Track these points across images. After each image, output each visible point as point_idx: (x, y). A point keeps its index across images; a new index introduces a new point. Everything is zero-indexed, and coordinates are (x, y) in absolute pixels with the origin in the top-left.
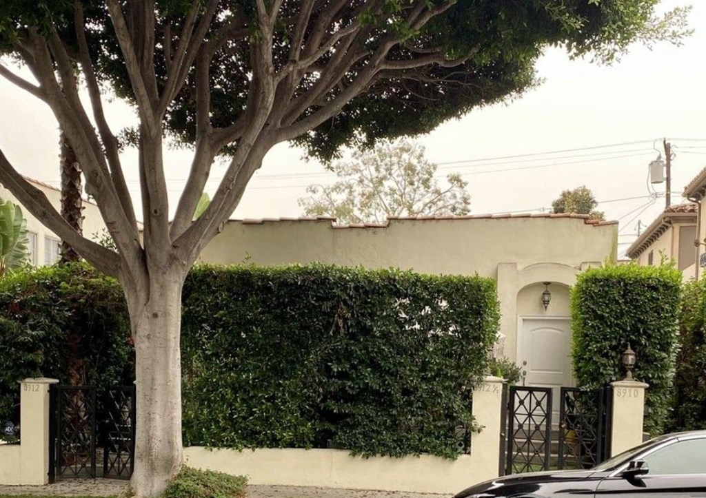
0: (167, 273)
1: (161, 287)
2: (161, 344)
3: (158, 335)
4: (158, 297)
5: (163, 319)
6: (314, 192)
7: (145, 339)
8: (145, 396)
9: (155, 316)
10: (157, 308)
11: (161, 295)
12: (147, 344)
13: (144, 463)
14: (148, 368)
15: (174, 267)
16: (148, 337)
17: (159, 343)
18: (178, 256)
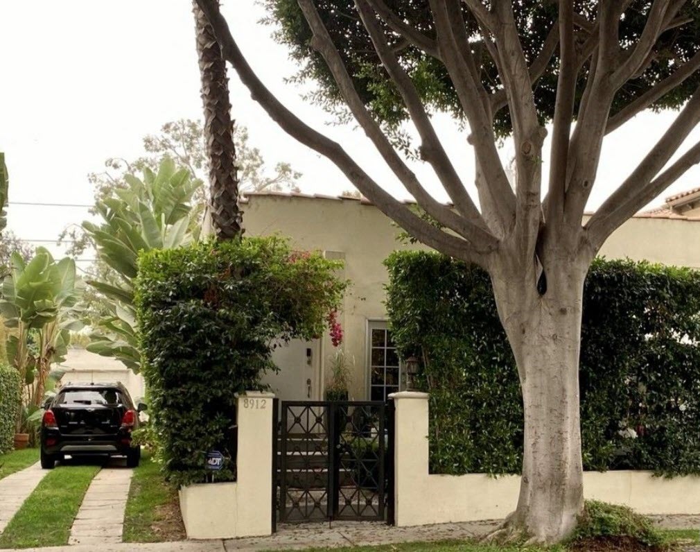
0: (576, 259)
1: (569, 276)
2: (570, 347)
3: (567, 336)
4: (565, 289)
5: (572, 316)
6: (116, 166)
7: (551, 342)
8: (551, 411)
9: (563, 312)
10: (565, 303)
11: (569, 287)
12: (553, 346)
13: (548, 494)
14: (556, 376)
15: (584, 252)
16: (554, 338)
17: (568, 345)
18: (590, 239)
